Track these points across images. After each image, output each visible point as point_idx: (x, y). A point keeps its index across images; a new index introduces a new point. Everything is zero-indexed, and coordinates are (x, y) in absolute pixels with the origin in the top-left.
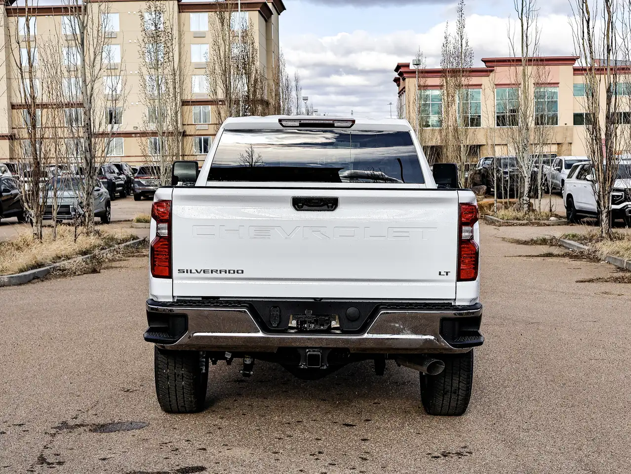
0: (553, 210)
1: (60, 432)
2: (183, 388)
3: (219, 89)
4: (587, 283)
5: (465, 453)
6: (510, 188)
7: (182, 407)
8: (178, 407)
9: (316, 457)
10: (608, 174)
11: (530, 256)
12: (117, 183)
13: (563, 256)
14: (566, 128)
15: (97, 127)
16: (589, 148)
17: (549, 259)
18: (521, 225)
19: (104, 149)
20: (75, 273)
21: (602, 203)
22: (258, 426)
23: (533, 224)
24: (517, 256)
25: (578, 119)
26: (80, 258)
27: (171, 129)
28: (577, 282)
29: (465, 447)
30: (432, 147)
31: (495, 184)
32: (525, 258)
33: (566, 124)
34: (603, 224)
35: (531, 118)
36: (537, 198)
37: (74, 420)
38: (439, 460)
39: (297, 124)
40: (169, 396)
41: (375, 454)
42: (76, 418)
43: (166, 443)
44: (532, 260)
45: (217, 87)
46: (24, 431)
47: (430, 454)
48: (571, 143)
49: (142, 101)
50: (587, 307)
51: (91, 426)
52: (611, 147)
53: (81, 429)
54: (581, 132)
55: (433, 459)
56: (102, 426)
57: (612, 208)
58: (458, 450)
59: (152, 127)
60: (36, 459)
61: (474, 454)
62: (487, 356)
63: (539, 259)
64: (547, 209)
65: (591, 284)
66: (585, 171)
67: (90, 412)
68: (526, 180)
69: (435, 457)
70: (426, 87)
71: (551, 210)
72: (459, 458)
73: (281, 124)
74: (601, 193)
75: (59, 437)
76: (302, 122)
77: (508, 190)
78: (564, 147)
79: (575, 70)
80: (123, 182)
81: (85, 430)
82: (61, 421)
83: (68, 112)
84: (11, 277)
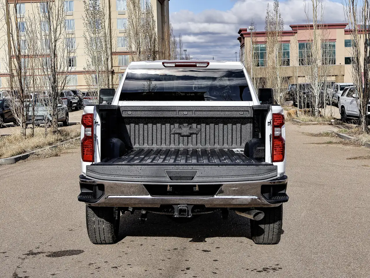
0: (333, 115)
1: (28, 257)
2: (104, 229)
3: (133, 45)
4: (353, 160)
5: (277, 269)
6: (307, 102)
7: (103, 240)
8: (101, 240)
9: (185, 272)
10: (366, 94)
11: (319, 143)
12: (73, 102)
13: (339, 143)
14: (340, 66)
15: (59, 68)
16: (354, 78)
17: (330, 145)
18: (313, 124)
19: (63, 81)
20: (45, 156)
21: (362, 111)
22: (150, 252)
23: (321, 124)
24: (311, 144)
25: (348, 61)
26: (48, 147)
27: (104, 69)
28: (347, 159)
29: (278, 265)
30: (261, 78)
31: (298, 100)
32: (316, 145)
33: (340, 64)
34: (363, 123)
35: (319, 60)
36: (323, 108)
37: (37, 249)
38: (261, 273)
39: (174, 65)
40: (95, 234)
41: (222, 270)
42: (38, 248)
43: (93, 264)
44: (320, 146)
45: (132, 44)
46: (6, 257)
47: (256, 269)
48: (344, 75)
49: (87, 53)
50: (353, 174)
51: (47, 253)
52: (367, 77)
53: (41, 255)
54: (349, 69)
55: (258, 273)
56: (54, 253)
57: (368, 114)
58: (274, 267)
59: (93, 68)
60: (12, 275)
61: (283, 269)
62: (292, 206)
63: (324, 145)
64: (329, 115)
65: (356, 160)
66: (352, 91)
67: (47, 244)
68: (317, 97)
69: (259, 271)
70: (257, 43)
71: (331, 116)
72: (274, 272)
73: (164, 65)
74: (362, 105)
75: (26, 260)
76: (177, 64)
77: (306, 104)
78: (340, 78)
79: (346, 31)
80: (76, 101)
81: (43, 256)
82: (29, 250)
83: (41, 60)
84: (6, 159)
